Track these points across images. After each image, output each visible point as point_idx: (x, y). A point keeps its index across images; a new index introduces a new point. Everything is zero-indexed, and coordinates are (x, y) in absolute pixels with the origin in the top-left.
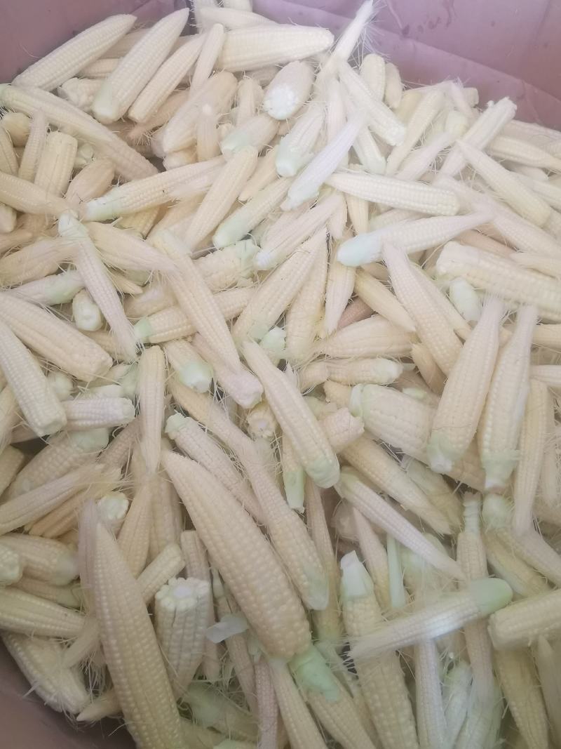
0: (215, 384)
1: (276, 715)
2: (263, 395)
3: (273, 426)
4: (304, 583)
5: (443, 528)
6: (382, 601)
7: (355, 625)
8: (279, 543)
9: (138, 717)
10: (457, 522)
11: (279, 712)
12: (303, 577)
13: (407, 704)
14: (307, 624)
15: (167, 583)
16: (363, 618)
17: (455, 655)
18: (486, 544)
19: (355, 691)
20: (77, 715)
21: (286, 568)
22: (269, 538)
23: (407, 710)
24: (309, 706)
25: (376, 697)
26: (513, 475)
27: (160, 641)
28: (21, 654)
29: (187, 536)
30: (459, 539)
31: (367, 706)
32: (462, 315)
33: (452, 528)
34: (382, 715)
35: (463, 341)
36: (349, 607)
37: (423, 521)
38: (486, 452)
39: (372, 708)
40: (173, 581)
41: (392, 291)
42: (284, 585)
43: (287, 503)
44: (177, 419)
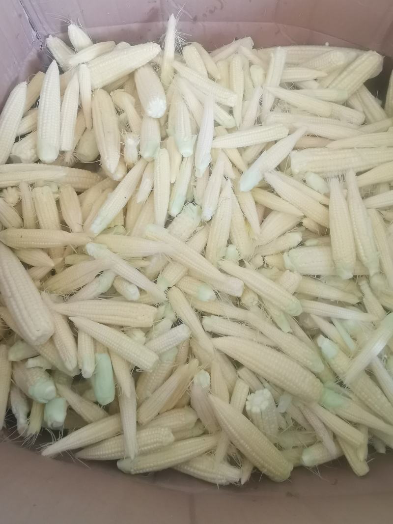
0: (217, 292)
1: (323, 426)
2: (245, 285)
3: (257, 298)
4: (310, 364)
5: (355, 301)
6: (345, 351)
7: (339, 369)
8: (289, 352)
9: (266, 465)
10: (360, 295)
11: (324, 423)
12: (308, 361)
13: (377, 389)
14: (318, 380)
15: (247, 400)
16: (341, 363)
17: (387, 355)
18: (378, 298)
19: (351, 396)
20: (240, 481)
21: (298, 362)
22: (283, 352)
23: (379, 391)
24: (337, 415)
25: (363, 394)
26: (381, 263)
27: (258, 427)
28: (192, 470)
29: (242, 372)
30: (364, 302)
31: (359, 399)
32: (318, 192)
33: (359, 298)
34: (370, 400)
35: (327, 206)
36: (333, 362)
37: (344, 302)
38: (364, 259)
39: (363, 399)
40: (249, 397)
41: (277, 195)
42: (302, 370)
43: (283, 332)
44: (207, 320)
